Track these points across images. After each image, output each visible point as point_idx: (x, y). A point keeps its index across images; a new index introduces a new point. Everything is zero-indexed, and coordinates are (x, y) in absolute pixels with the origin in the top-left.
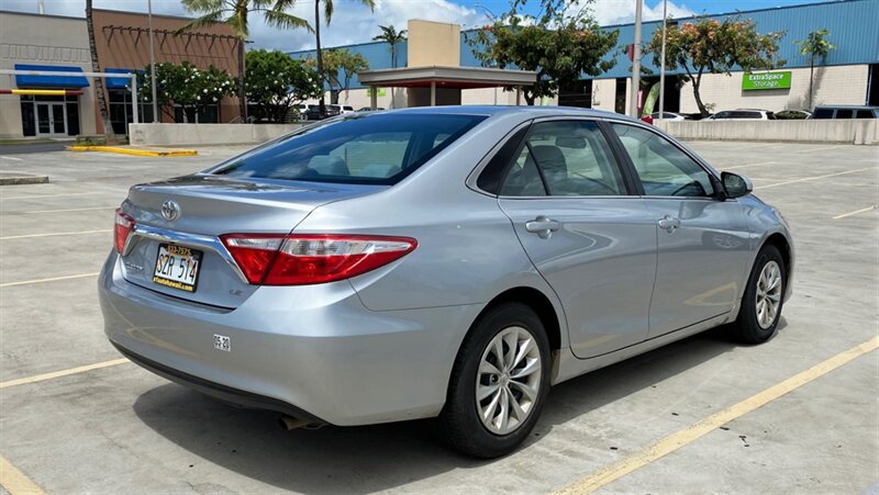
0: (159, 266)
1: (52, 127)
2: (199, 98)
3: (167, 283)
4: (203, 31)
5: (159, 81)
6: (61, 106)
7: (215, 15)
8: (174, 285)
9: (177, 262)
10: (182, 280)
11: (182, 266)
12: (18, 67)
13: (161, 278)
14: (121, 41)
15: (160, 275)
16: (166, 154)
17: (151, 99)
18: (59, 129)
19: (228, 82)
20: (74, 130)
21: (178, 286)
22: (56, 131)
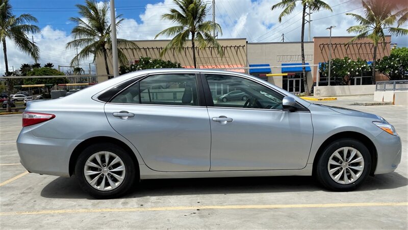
1: (294, 89)
2: (349, 73)
4: (359, 42)
5: (332, 67)
6: (299, 80)
7: (365, 34)
12: (283, 65)
14: (327, 50)
16: (321, 99)
17: (328, 75)
18: (297, 90)
19: (365, 65)
20: (303, 91)
22: (296, 91)
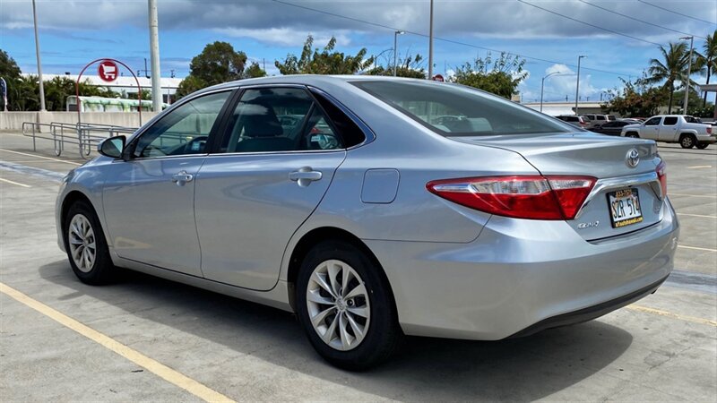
0: (614, 213)
3: (627, 222)
8: (632, 221)
9: (625, 203)
10: (633, 216)
11: (629, 205)
13: (620, 221)
15: (618, 219)
21: (634, 221)
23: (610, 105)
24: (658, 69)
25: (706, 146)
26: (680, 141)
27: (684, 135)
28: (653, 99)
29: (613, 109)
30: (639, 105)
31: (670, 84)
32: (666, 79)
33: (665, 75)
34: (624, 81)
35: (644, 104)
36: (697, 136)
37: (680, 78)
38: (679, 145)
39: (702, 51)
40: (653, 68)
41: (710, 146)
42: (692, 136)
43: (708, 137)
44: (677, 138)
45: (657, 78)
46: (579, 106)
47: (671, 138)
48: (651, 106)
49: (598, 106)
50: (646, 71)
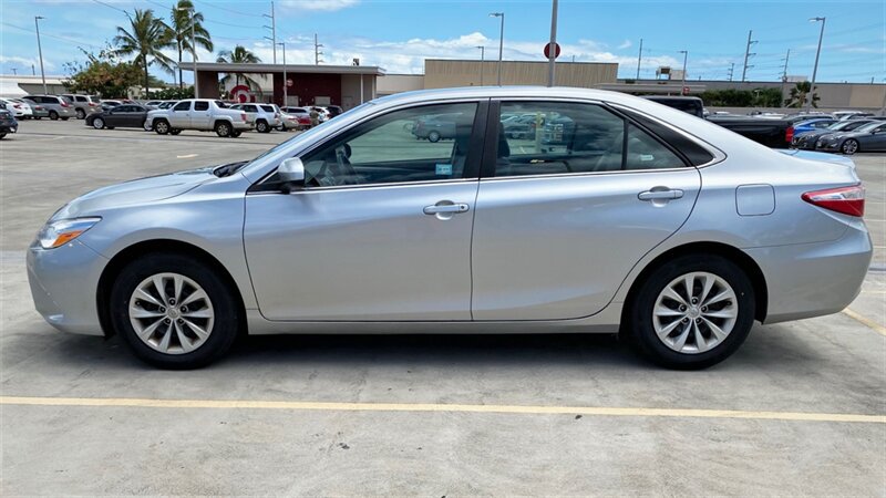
23: (74, 81)
24: (125, 39)
25: (239, 134)
26: (215, 129)
27: (219, 123)
28: (126, 77)
29: (79, 88)
30: (109, 83)
31: (141, 59)
32: (136, 54)
33: (135, 47)
34: (86, 53)
35: (117, 83)
36: (233, 123)
37: (152, 53)
38: (215, 134)
39: (169, 22)
40: (120, 38)
41: (243, 134)
42: (227, 123)
43: (242, 124)
44: (212, 125)
45: (127, 50)
46: (47, 82)
47: (206, 125)
48: (125, 86)
49: (59, 82)
50: (110, 41)
